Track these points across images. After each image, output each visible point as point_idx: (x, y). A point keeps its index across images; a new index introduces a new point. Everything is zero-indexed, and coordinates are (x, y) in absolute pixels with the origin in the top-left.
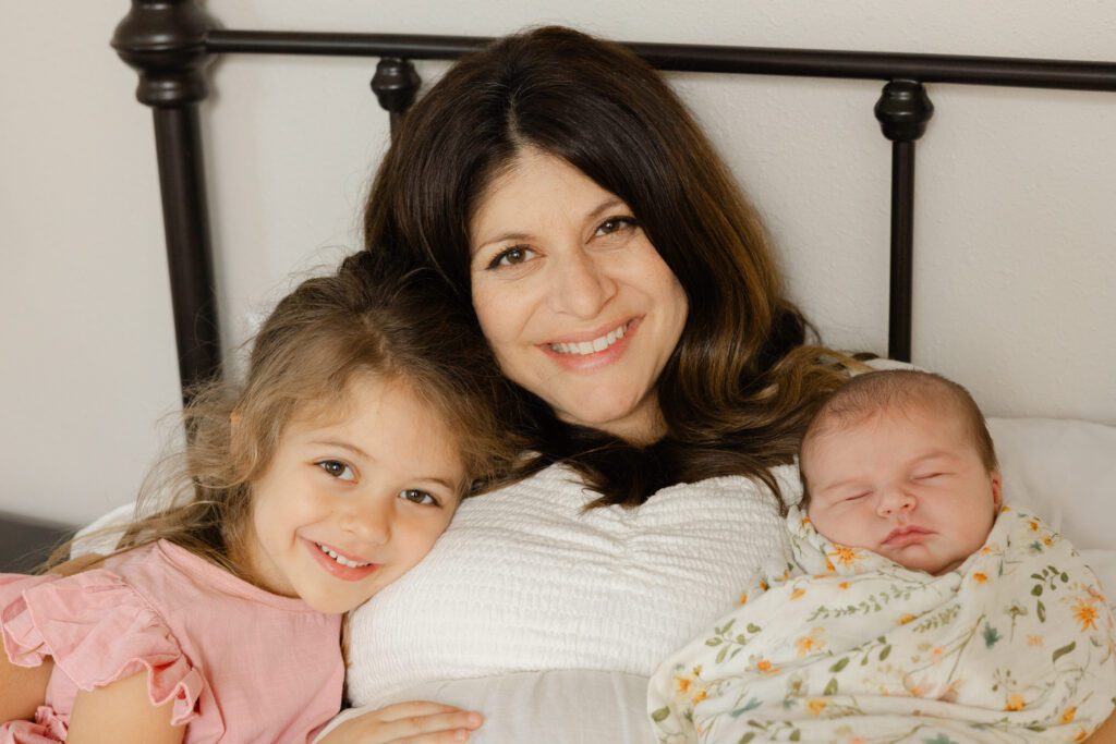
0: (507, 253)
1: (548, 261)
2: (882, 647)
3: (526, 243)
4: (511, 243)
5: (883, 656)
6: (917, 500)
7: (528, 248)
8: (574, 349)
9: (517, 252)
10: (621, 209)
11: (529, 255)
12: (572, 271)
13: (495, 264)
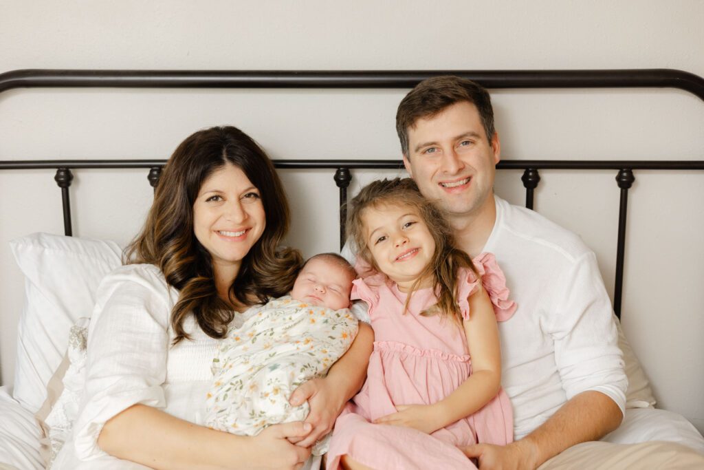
0: (212, 198)
1: (227, 202)
2: (271, 332)
3: (220, 194)
4: (217, 194)
5: (271, 334)
6: (326, 292)
7: (221, 197)
8: (224, 233)
9: (217, 197)
10: (255, 191)
11: (220, 199)
12: (236, 208)
13: (208, 200)
